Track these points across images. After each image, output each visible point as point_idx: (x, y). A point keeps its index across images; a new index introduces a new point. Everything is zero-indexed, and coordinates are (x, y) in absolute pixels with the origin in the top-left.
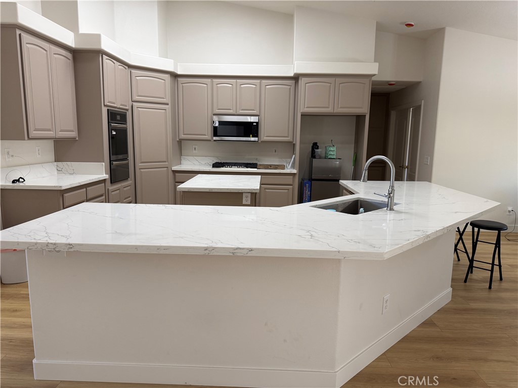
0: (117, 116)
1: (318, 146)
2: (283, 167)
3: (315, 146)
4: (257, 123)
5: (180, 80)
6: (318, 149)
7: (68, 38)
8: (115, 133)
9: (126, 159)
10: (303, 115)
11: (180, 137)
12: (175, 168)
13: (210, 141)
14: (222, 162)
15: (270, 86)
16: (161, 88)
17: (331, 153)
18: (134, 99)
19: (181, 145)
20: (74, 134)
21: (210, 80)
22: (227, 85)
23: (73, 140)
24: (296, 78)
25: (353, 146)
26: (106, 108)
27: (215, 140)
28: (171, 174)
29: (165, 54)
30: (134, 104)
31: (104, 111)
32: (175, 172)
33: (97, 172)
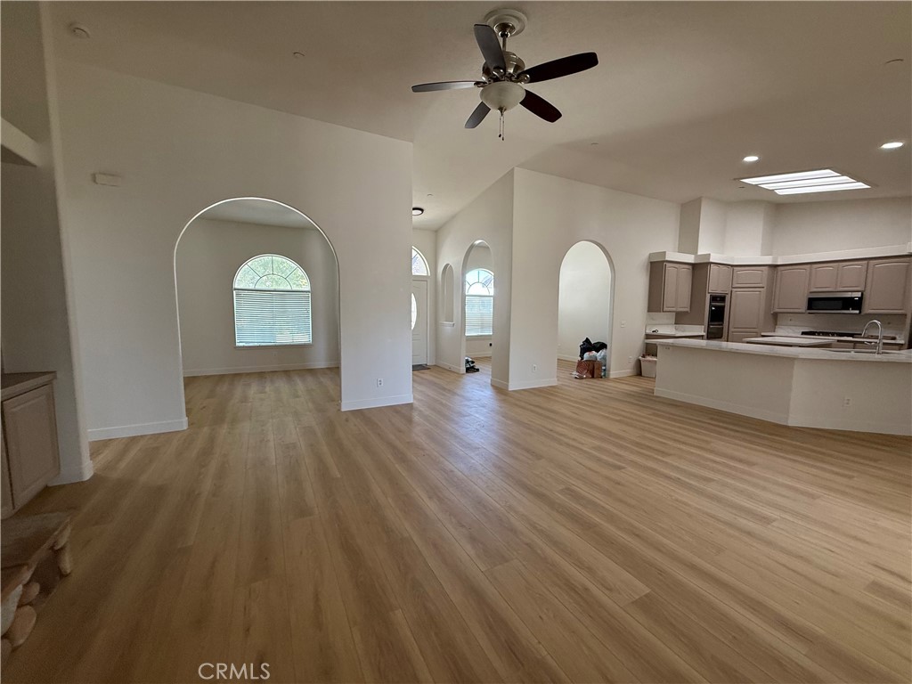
0: (718, 299)
4: (860, 298)
5: (779, 268)
7: (690, 259)
8: (714, 309)
9: (722, 325)
11: (775, 311)
13: (804, 313)
15: (881, 265)
16: (759, 277)
18: (733, 287)
19: (776, 317)
20: (688, 310)
21: (809, 266)
22: (829, 268)
23: (687, 313)
26: (709, 294)
27: (809, 312)
29: (768, 252)
33: (700, 330)
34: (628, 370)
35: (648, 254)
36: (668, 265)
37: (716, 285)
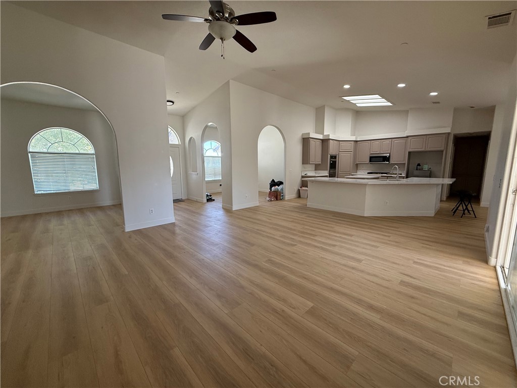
0: (333, 157)
1: (420, 165)
3: (418, 165)
4: (389, 156)
5: (358, 142)
7: (321, 137)
8: (332, 162)
9: (335, 170)
10: (409, 152)
11: (357, 163)
13: (368, 164)
15: (396, 141)
16: (350, 146)
17: (425, 168)
18: (340, 151)
19: (357, 166)
20: (320, 163)
21: (370, 141)
22: (377, 142)
23: (320, 164)
24: (407, 137)
27: (370, 164)
29: (353, 134)
30: (340, 153)
31: (329, 156)
33: (326, 173)
34: (294, 195)
35: (301, 134)
36: (311, 140)
37: (332, 150)
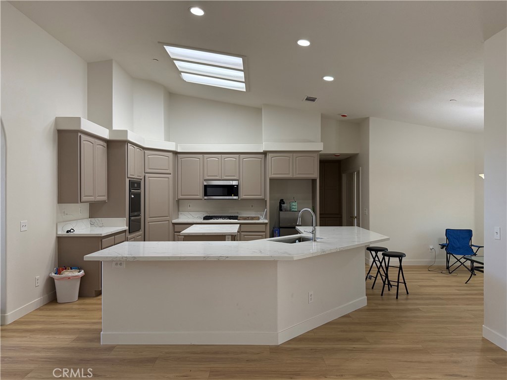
0: (135, 185)
1: (284, 202)
2: (259, 219)
3: (282, 202)
4: (237, 186)
5: (180, 156)
6: (284, 204)
7: (105, 133)
8: (133, 197)
9: (139, 215)
10: (271, 180)
11: (179, 198)
12: (174, 221)
13: (202, 199)
14: (211, 215)
15: (247, 159)
16: (166, 163)
17: (294, 207)
18: (146, 171)
19: (179, 204)
20: (105, 198)
21: (202, 155)
23: (104, 202)
24: (265, 153)
25: (311, 201)
26: (129, 179)
27: (205, 199)
28: (171, 225)
29: (168, 139)
30: (146, 175)
31: (127, 181)
32: (174, 224)
33: (120, 225)
34: (36, 298)
35: (53, 119)
36: (84, 137)
37: (134, 170)
